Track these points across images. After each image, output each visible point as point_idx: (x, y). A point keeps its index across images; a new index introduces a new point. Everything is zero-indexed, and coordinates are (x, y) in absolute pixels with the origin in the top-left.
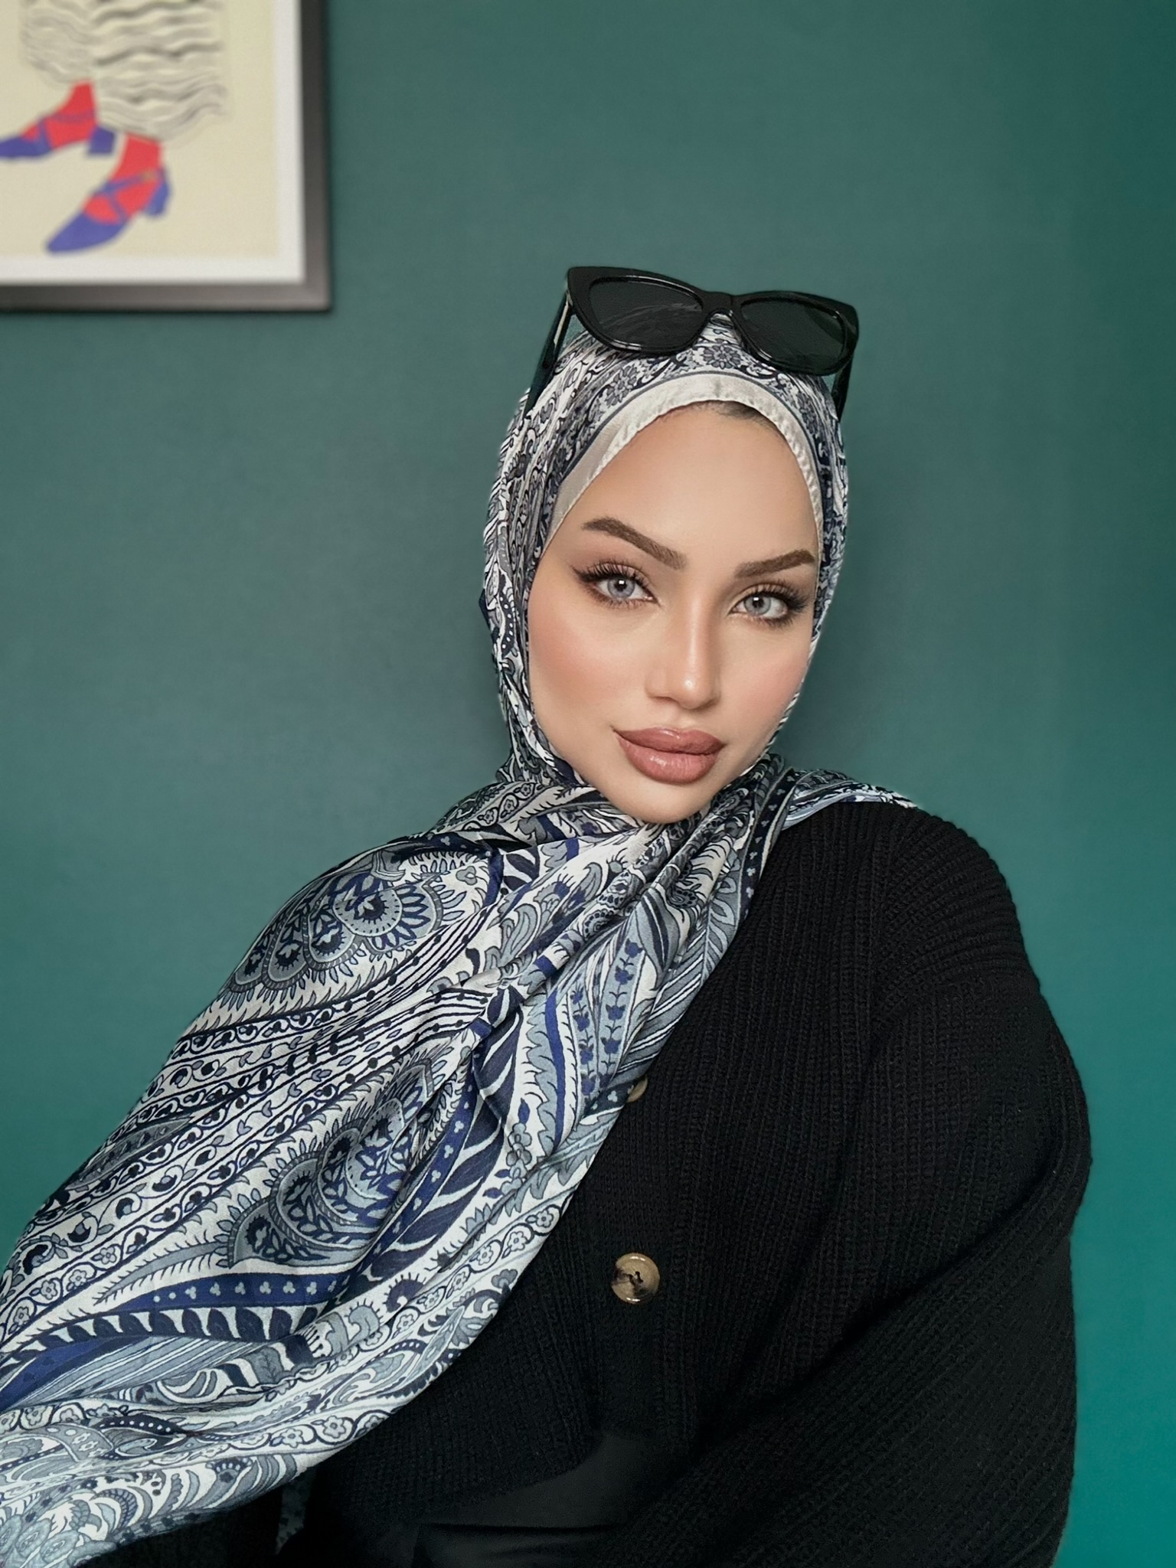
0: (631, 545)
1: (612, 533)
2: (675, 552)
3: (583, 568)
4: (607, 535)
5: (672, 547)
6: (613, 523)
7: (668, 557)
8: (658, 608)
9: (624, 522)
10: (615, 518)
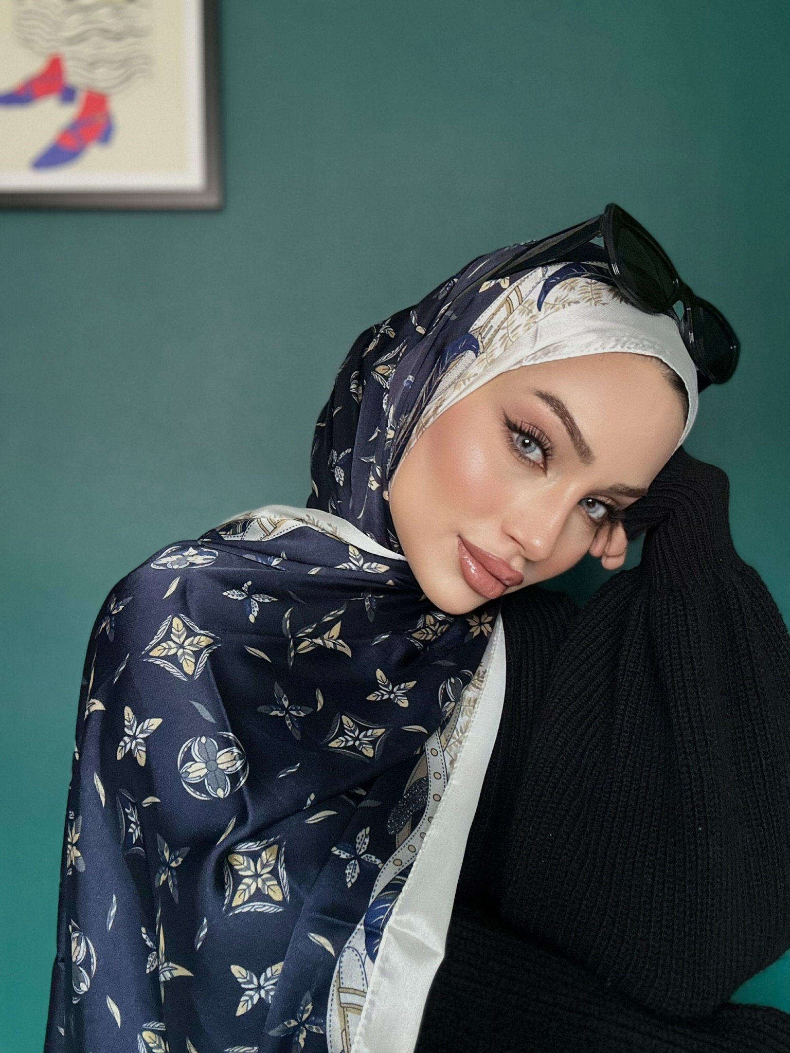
0: (564, 429)
1: (556, 412)
2: (592, 452)
3: (513, 418)
4: (552, 411)
5: (592, 448)
6: (560, 405)
7: (584, 453)
8: (544, 476)
9: (570, 410)
10: (564, 403)
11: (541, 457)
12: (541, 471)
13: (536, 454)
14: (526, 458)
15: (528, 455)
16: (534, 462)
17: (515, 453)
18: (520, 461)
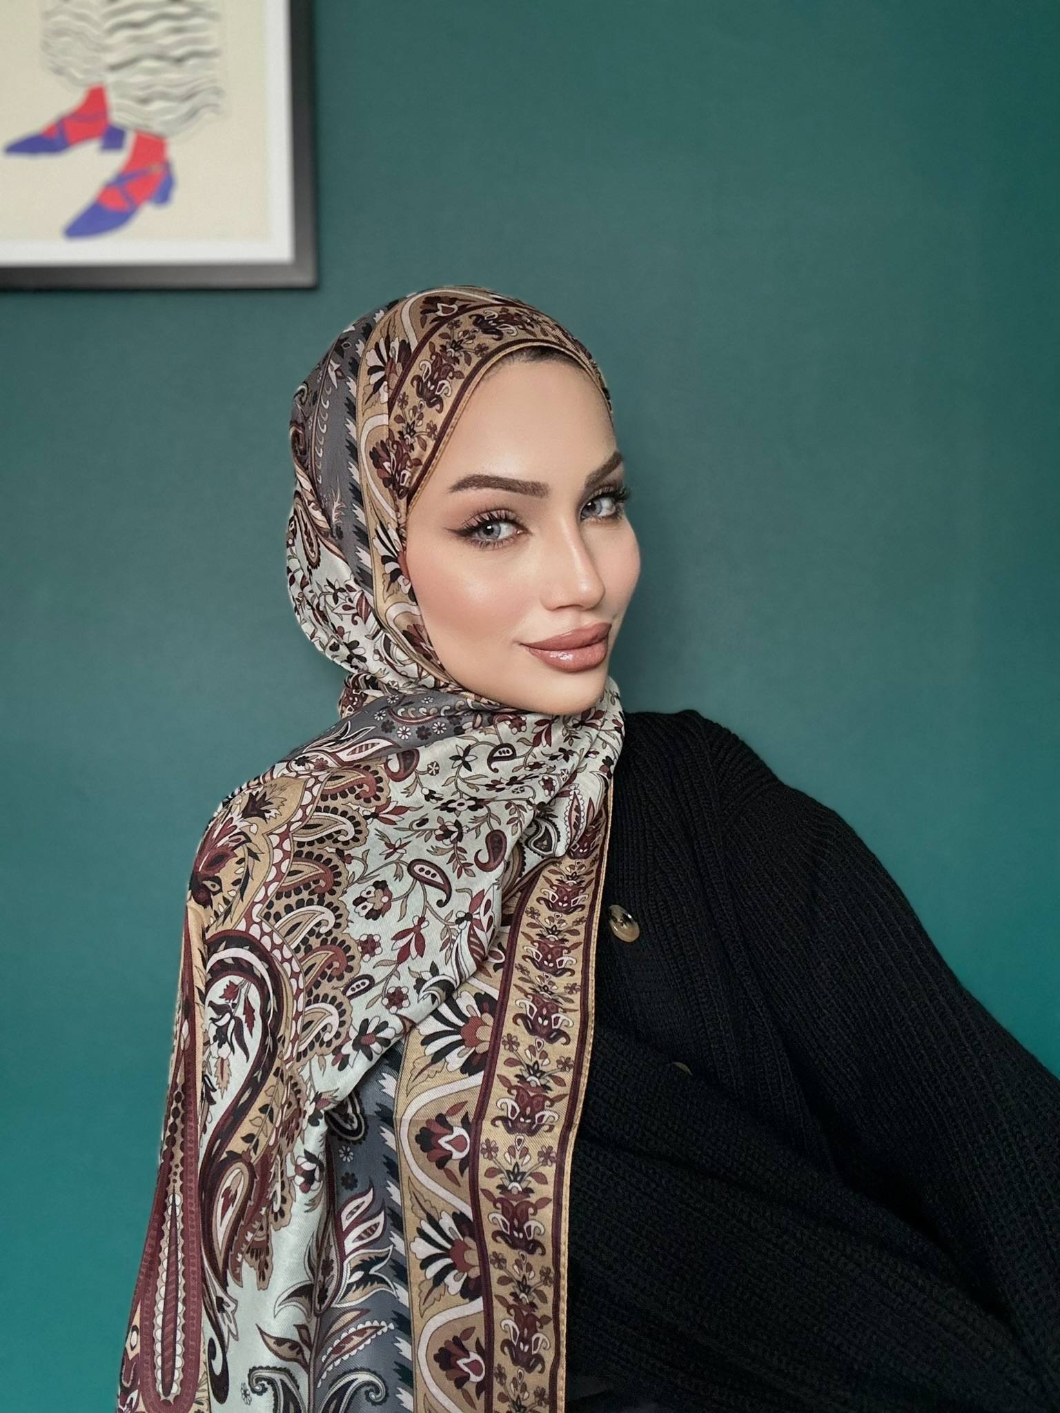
0: (497, 491)
1: (478, 487)
2: (540, 483)
4: (475, 490)
5: (536, 480)
6: (476, 478)
7: (534, 489)
8: (531, 537)
9: (488, 474)
10: (479, 473)
11: (512, 527)
12: (523, 536)
13: (505, 530)
14: (501, 541)
15: (501, 537)
16: (512, 537)
17: (490, 547)
18: (499, 548)
